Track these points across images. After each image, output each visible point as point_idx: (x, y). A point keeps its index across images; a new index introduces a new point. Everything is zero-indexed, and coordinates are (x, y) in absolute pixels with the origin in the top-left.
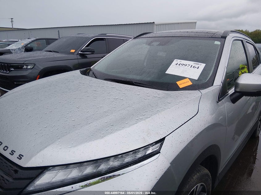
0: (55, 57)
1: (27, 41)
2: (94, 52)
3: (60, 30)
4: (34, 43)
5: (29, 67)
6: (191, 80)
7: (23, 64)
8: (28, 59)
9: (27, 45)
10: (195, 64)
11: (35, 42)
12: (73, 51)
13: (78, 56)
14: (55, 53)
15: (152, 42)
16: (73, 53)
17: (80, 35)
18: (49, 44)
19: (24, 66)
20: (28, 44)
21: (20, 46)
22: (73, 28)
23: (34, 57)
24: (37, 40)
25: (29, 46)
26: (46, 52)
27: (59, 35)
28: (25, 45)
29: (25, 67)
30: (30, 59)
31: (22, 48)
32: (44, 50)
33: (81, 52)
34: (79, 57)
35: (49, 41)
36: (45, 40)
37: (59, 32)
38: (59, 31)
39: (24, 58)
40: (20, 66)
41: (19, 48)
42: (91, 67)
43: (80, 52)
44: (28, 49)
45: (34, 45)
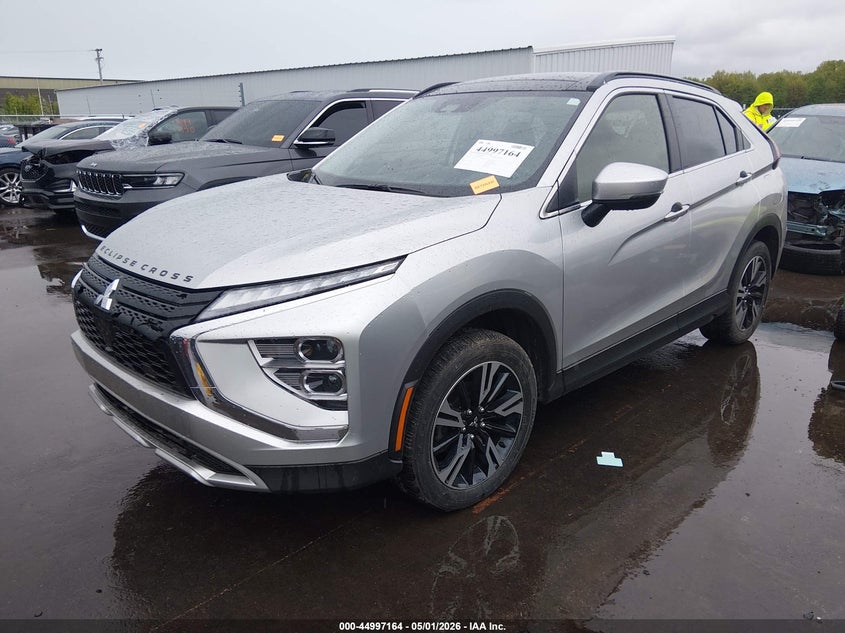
0: (233, 156)
1: (152, 118)
2: (334, 140)
3: (246, 82)
4: (172, 121)
5: (169, 181)
6: (499, 178)
7: (155, 172)
8: (166, 161)
9: (155, 128)
10: (514, 147)
11: (177, 120)
12: (278, 138)
13: (293, 151)
14: (232, 146)
15: (445, 105)
16: (278, 145)
17: (298, 96)
18: (216, 123)
19: (156, 177)
20: (158, 125)
21: (137, 132)
22: (286, 73)
23: (181, 155)
24: (181, 112)
25: (160, 130)
26: (208, 144)
27: (242, 96)
28: (149, 129)
29: (159, 181)
30: (170, 160)
31: (143, 136)
32: (203, 138)
33: (300, 140)
34: (294, 154)
35: (214, 115)
36: (203, 113)
37: (242, 88)
38: (241, 86)
39: (154, 159)
40: (146, 179)
41: (134, 137)
42: (314, 168)
43: (296, 142)
44: (157, 138)
45: (174, 127)
